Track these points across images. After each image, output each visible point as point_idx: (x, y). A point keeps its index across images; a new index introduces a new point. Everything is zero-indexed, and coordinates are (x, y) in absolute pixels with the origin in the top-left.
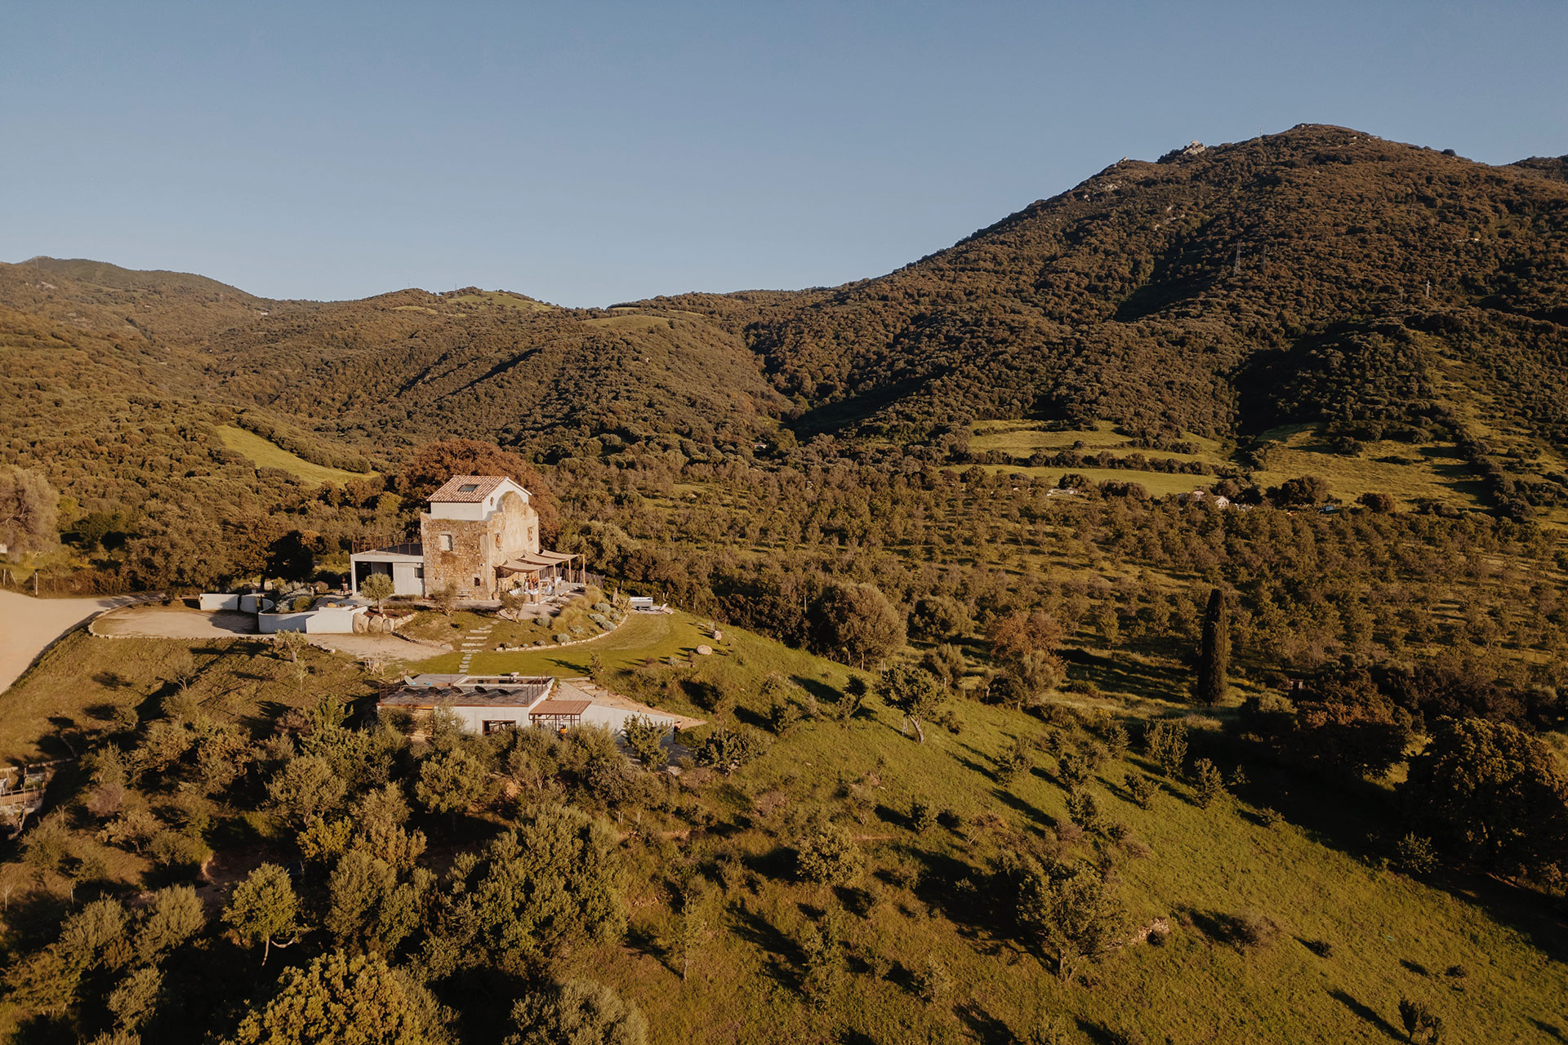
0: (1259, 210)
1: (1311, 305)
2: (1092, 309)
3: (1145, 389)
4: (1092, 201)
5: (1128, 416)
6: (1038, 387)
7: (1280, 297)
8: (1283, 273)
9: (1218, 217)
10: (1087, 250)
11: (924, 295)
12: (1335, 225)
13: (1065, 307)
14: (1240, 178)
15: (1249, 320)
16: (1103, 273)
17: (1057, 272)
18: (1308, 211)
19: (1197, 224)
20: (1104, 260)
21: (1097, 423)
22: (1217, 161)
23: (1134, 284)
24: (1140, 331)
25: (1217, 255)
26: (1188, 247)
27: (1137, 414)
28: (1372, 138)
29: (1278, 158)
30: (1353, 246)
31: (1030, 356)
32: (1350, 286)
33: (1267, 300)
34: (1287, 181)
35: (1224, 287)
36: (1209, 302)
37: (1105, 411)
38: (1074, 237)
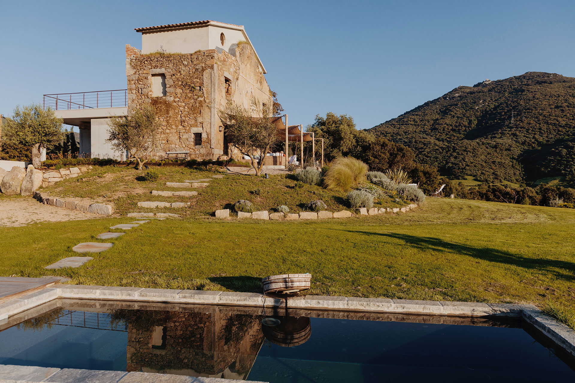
0: (517, 101)
1: (546, 133)
2: (455, 137)
3: (484, 164)
4: (450, 100)
5: (479, 174)
6: (439, 164)
7: (533, 131)
8: (532, 122)
9: (501, 104)
10: (450, 116)
11: (388, 133)
12: (549, 105)
13: (444, 137)
14: (508, 90)
15: (521, 139)
16: (457, 124)
17: (439, 125)
18: (537, 100)
19: (493, 106)
20: (457, 120)
21: (466, 177)
22: (497, 85)
23: (470, 128)
24: (477, 143)
25: (503, 117)
26: (490, 114)
27: (482, 173)
28: (558, 75)
29: (522, 83)
30: (558, 112)
31: (435, 153)
32: (561, 126)
33: (527, 132)
34: (527, 90)
35: (508, 128)
36: (503, 133)
37: (469, 172)
38: (445, 112)
